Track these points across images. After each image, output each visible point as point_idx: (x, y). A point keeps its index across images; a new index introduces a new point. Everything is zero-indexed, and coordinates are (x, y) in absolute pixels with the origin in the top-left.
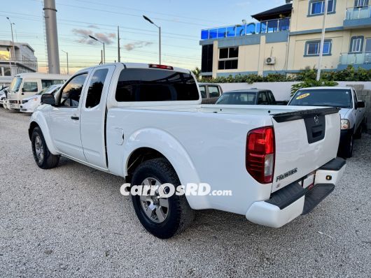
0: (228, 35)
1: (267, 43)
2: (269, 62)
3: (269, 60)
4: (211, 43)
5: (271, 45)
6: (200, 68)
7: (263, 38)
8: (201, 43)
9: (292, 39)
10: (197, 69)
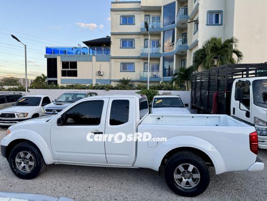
0: (68, 53)
1: (97, 61)
2: (99, 73)
3: (99, 72)
4: (55, 57)
5: (99, 63)
6: (46, 75)
7: (94, 58)
8: (46, 56)
9: (113, 61)
10: (43, 75)
